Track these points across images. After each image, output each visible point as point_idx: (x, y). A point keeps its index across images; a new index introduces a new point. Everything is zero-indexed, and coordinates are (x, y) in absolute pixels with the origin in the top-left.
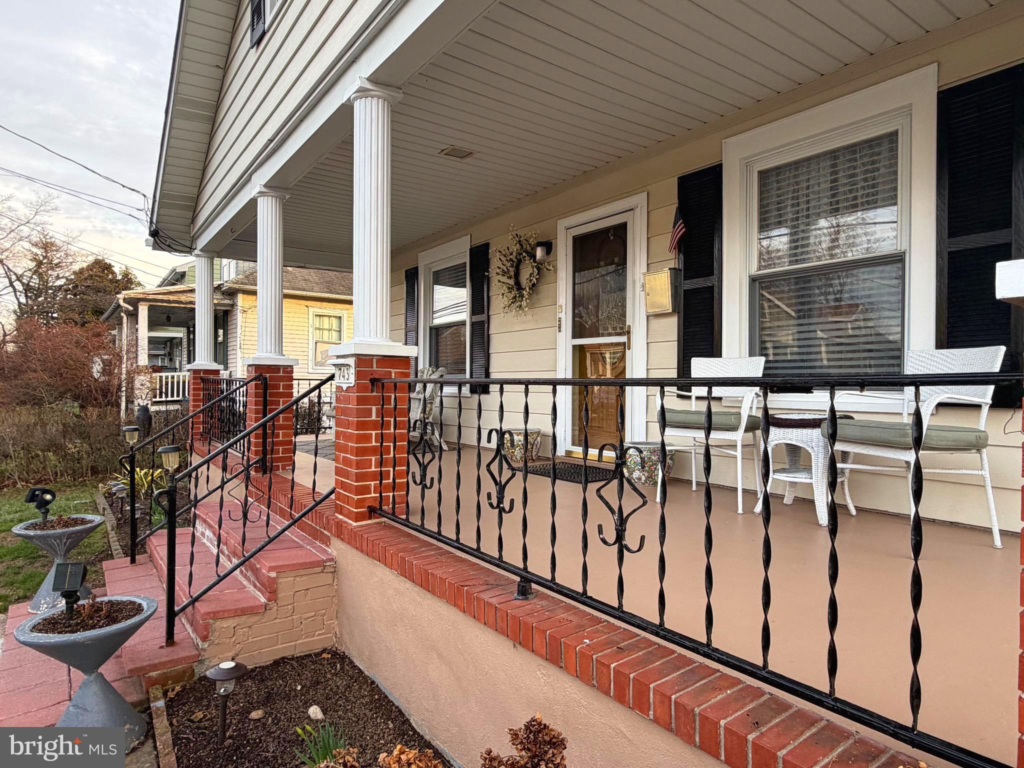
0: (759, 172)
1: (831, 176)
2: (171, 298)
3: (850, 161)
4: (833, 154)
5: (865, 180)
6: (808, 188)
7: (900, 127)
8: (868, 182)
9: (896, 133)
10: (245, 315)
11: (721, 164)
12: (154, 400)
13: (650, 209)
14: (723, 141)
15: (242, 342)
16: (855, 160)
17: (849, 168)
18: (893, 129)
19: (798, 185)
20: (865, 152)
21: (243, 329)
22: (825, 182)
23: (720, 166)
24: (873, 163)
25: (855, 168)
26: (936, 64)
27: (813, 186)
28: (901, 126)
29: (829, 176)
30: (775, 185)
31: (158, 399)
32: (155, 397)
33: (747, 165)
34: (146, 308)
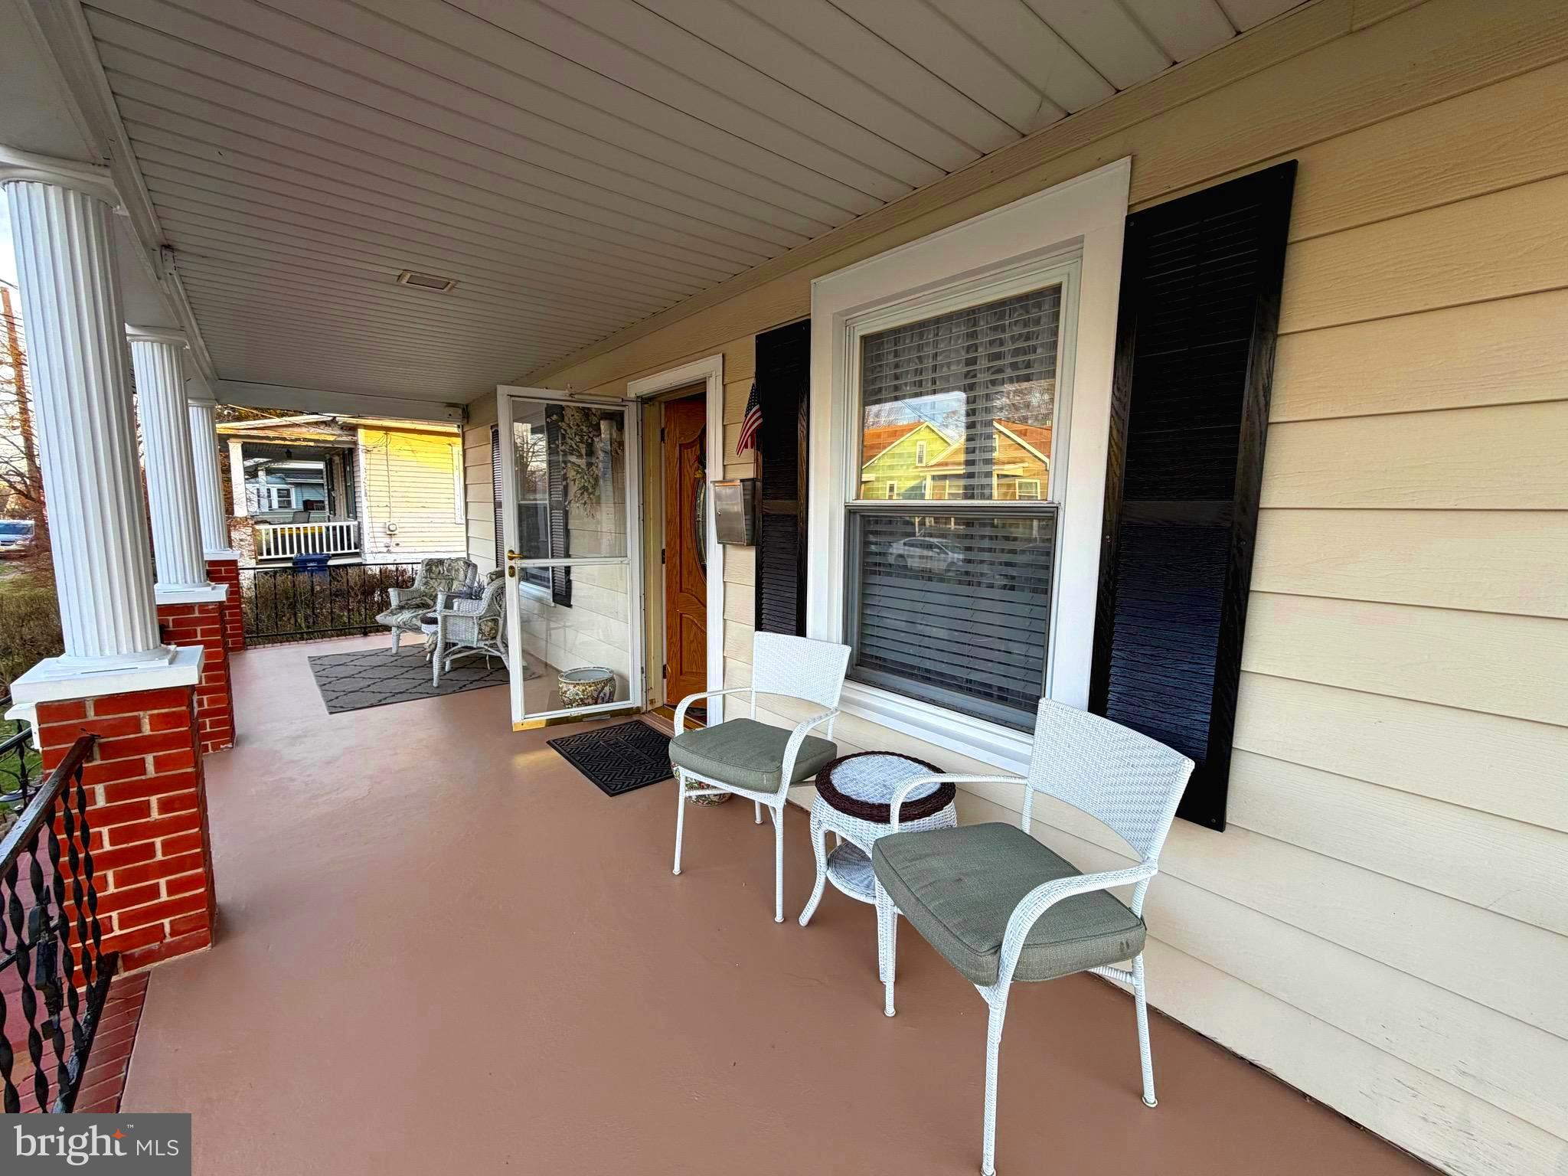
0: (864, 338)
1: (968, 352)
2: (271, 434)
3: (995, 329)
4: (971, 315)
5: (1014, 366)
6: (935, 369)
7: (1064, 279)
8: (1018, 369)
9: (1057, 289)
10: (368, 455)
11: (809, 320)
12: (260, 558)
13: (726, 381)
14: (813, 281)
15: (368, 488)
16: (1003, 329)
17: (991, 343)
18: (1055, 281)
19: (921, 362)
20: (1016, 317)
21: (368, 472)
22: (958, 362)
23: (807, 324)
24: (1028, 338)
25: (1001, 343)
26: (1128, 159)
27: (942, 366)
28: (1066, 277)
29: (963, 353)
30: (892, 360)
31: (265, 557)
32: (262, 554)
33: (846, 321)
34: (239, 446)
